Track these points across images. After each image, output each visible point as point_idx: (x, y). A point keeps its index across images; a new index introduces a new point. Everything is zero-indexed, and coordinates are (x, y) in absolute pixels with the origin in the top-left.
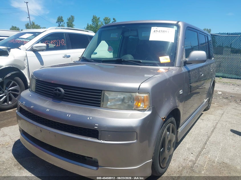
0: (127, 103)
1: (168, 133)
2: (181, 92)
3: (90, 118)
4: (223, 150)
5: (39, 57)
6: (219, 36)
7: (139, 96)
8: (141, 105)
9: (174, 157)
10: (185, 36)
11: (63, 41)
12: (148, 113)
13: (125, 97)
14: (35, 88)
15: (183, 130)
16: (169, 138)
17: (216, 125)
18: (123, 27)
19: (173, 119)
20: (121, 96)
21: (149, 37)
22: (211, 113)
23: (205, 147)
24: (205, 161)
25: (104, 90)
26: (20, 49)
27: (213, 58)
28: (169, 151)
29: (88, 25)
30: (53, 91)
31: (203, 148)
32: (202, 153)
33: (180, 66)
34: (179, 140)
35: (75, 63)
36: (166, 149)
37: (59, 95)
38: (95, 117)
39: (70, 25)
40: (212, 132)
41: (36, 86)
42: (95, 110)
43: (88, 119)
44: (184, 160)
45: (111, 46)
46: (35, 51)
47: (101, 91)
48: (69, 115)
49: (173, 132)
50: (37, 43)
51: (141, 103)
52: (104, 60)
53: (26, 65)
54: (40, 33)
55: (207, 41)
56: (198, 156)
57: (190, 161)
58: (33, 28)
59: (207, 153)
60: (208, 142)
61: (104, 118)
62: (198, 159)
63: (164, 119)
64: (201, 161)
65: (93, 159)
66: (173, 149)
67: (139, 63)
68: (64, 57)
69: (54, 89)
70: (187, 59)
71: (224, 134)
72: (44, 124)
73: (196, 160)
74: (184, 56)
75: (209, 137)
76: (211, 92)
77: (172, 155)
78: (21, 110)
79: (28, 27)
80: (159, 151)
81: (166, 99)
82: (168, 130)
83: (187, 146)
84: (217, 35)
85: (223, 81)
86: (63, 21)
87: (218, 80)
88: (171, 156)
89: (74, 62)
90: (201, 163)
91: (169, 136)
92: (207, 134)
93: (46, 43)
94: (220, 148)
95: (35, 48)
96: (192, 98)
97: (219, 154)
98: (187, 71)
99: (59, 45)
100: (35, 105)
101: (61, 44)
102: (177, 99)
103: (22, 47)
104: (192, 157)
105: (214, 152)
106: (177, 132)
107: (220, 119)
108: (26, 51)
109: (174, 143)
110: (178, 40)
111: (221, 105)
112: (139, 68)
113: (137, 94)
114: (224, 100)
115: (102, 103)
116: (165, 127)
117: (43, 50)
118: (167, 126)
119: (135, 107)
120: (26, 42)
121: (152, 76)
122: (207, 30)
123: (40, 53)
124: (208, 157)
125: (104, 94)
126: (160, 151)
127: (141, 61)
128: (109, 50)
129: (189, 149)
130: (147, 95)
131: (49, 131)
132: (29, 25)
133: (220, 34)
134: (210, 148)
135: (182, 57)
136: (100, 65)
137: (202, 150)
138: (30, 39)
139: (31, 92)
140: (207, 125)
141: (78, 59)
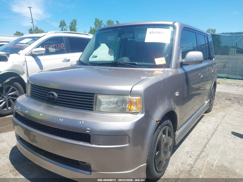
0: (121, 106)
1: (164, 136)
2: (177, 94)
3: (82, 122)
4: (223, 153)
5: (38, 62)
6: (222, 36)
7: (131, 98)
8: (134, 108)
9: (172, 161)
10: (181, 37)
11: (63, 45)
12: (141, 116)
13: (119, 100)
14: (30, 93)
15: (181, 132)
16: (165, 142)
17: (217, 127)
18: (119, 29)
19: (169, 122)
20: (114, 99)
21: (144, 39)
22: (212, 115)
23: (205, 151)
24: (203, 164)
25: (96, 94)
26: (20, 54)
27: (214, 59)
28: (165, 155)
29: (91, 29)
30: (47, 95)
31: (202, 151)
32: (201, 156)
33: (176, 68)
34: (177, 143)
35: (72, 67)
36: (162, 152)
37: (53, 99)
38: (86, 121)
39: (73, 29)
40: (213, 134)
41: (32, 91)
42: (87, 113)
43: (80, 123)
44: (182, 164)
45: (111, 49)
46: (34, 56)
47: (94, 94)
48: (61, 120)
49: (169, 135)
50: (36, 48)
51: (133, 106)
52: (100, 63)
53: (26, 70)
54: (39, 38)
55: (207, 42)
56: (196, 160)
57: (188, 165)
58: (36, 33)
59: (205, 157)
60: (208, 145)
61: (96, 122)
62: (197, 163)
63: (158, 122)
64: (199, 164)
65: (87, 164)
66: (169, 153)
67: (134, 66)
68: (64, 61)
69: (48, 93)
70: (183, 61)
71: (225, 137)
72: (38, 129)
73: (195, 163)
74: (181, 57)
75: (209, 140)
76: (213, 94)
77: (169, 159)
78: (17, 116)
79: (31, 31)
80: (154, 154)
81: (160, 102)
82: (164, 132)
83: (186, 149)
84: (220, 35)
85: (227, 83)
86: (65, 25)
87: (222, 81)
88: (168, 161)
89: (71, 65)
90: (199, 166)
91: (165, 139)
92: (207, 136)
93: (46, 47)
94: (220, 150)
95: (34, 53)
96: (192, 99)
97: (219, 157)
98: (184, 72)
99: (58, 49)
100: (29, 110)
101: (60, 48)
102: (172, 101)
103: (21, 52)
104: (190, 161)
105: (214, 155)
106: (175, 135)
107: (221, 121)
108: (26, 56)
109: (170, 147)
110: (174, 41)
111: (224, 107)
112: (135, 70)
113: (130, 97)
114: (227, 102)
115: (95, 107)
116: (160, 130)
117: (42, 55)
118: (163, 129)
119: (127, 110)
120: (26, 47)
121: (146, 78)
122: (212, 30)
123: (39, 57)
124: (207, 160)
125: (96, 97)
126: (156, 154)
127: (137, 63)
128: (110, 53)
129: (187, 152)
130: (139, 97)
131: (43, 135)
132: (33, 30)
133: (223, 33)
134: (209, 151)
135: (178, 58)
136: (99, 69)
137: (201, 154)
138: (29, 44)
139: (27, 97)
140: (208, 127)
141: (75, 63)
